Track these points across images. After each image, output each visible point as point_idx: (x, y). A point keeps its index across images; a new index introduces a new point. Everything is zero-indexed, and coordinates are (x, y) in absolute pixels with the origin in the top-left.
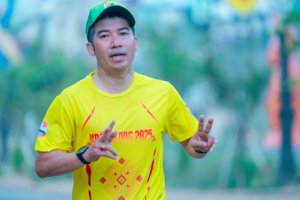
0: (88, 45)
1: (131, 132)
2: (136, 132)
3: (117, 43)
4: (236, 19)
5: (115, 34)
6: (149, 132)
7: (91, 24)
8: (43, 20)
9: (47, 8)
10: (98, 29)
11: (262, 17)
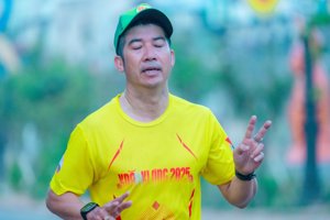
0: (116, 58)
1: (166, 170)
2: (172, 170)
3: (151, 56)
4: (256, 23)
5: (148, 44)
6: (186, 171)
7: (120, 33)
8: (43, 24)
9: (49, 9)
10: (129, 38)
11: (284, 20)
